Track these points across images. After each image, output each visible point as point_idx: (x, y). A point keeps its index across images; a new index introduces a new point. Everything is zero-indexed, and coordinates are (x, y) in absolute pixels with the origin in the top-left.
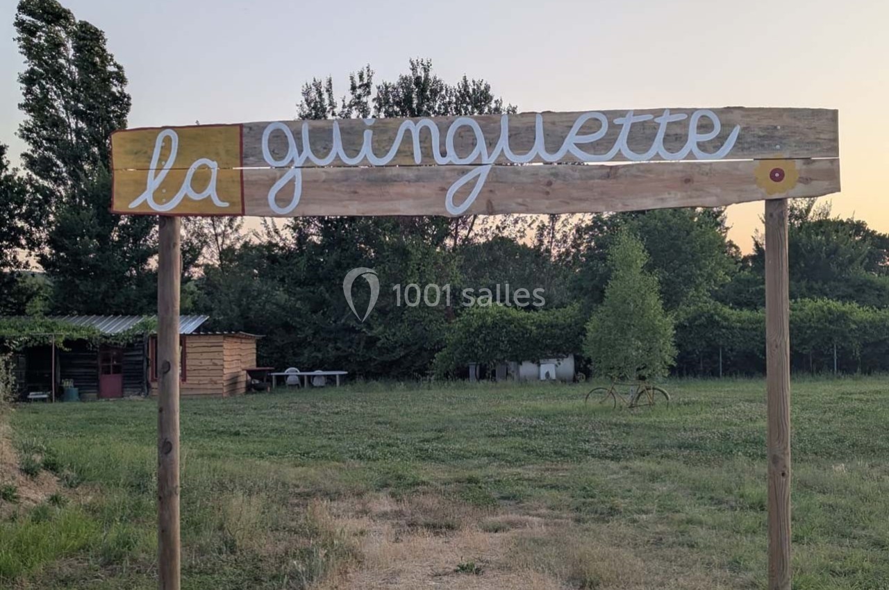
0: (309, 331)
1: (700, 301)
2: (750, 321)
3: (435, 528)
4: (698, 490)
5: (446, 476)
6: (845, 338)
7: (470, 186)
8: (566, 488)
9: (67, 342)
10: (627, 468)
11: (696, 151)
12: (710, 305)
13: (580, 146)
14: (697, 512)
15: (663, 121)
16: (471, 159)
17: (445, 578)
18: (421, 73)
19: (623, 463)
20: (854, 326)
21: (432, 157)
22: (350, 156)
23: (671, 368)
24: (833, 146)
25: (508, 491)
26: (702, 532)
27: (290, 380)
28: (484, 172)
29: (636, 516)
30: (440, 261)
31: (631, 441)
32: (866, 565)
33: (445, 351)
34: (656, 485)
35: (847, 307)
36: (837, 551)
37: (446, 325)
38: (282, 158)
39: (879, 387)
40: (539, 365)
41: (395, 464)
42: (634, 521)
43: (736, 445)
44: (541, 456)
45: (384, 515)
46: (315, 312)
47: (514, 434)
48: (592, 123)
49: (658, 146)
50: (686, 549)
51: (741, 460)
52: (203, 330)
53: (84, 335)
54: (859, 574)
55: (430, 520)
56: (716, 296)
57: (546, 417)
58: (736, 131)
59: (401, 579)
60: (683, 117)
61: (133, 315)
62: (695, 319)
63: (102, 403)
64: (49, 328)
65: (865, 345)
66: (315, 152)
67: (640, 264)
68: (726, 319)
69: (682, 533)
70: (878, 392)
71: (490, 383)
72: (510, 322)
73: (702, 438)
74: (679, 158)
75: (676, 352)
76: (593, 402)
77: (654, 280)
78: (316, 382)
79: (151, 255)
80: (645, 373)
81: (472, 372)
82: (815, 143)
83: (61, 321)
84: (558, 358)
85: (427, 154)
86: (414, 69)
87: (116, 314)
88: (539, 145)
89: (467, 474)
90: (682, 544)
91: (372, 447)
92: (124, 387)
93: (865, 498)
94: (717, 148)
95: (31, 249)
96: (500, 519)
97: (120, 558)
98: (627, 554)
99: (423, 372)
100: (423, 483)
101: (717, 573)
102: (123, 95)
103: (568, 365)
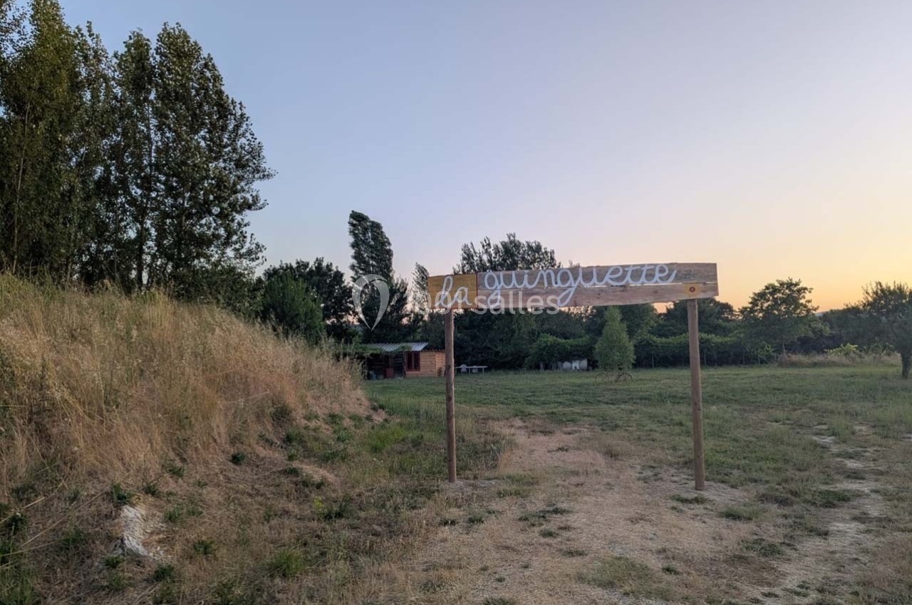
0: (470, 349)
1: (644, 334)
2: (666, 343)
3: (544, 433)
4: (652, 417)
5: (541, 411)
6: (709, 350)
7: (567, 296)
8: (594, 417)
9: (372, 355)
10: (618, 408)
11: (658, 280)
12: (647, 336)
13: (611, 279)
14: (654, 427)
15: (645, 269)
16: (567, 285)
17: (553, 453)
18: (512, 238)
19: (617, 406)
20: (713, 345)
21: (552, 284)
22: (519, 285)
23: (633, 364)
24: (715, 277)
25: (569, 418)
26: (657, 434)
27: (462, 370)
28: (573, 290)
29: (627, 428)
30: (527, 318)
31: (619, 396)
32: (731, 448)
33: (530, 358)
34: (633, 415)
35: (710, 336)
36: (717, 442)
37: (529, 346)
38: (492, 286)
39: (727, 372)
40: (571, 363)
41: (518, 406)
42: (626, 430)
43: (665, 398)
44: (580, 403)
45: (520, 428)
46: (472, 340)
47: (566, 394)
48: (616, 270)
49: (643, 279)
50: (651, 442)
51: (669, 405)
52: (426, 349)
53: (378, 352)
54: (728, 452)
55: (540, 429)
56: (650, 332)
57: (579, 386)
58: (675, 272)
59: (535, 452)
60: (653, 267)
61: (396, 343)
62: (640, 342)
63: (386, 380)
64: (364, 349)
65: (719, 353)
66: (505, 283)
67: (619, 319)
68: (654, 342)
69: (649, 435)
70: (726, 374)
71: (551, 371)
72: (558, 344)
73: (650, 395)
74: (651, 284)
75: (635, 357)
76: (599, 380)
77: (624, 325)
78: (474, 371)
79: (404, 317)
80: (621, 367)
81: (542, 366)
82: (708, 276)
83: (369, 346)
84: (580, 360)
85: (550, 283)
86: (509, 238)
87: (389, 343)
88: (595, 279)
89: (550, 411)
90: (649, 440)
91: (506, 399)
92: (394, 373)
93: (727, 421)
94: (667, 279)
95: (355, 316)
96: (569, 429)
97: (420, 443)
98: (627, 444)
99: (520, 366)
100: (533, 414)
101: (668, 451)
102: (390, 250)
103: (584, 363)
